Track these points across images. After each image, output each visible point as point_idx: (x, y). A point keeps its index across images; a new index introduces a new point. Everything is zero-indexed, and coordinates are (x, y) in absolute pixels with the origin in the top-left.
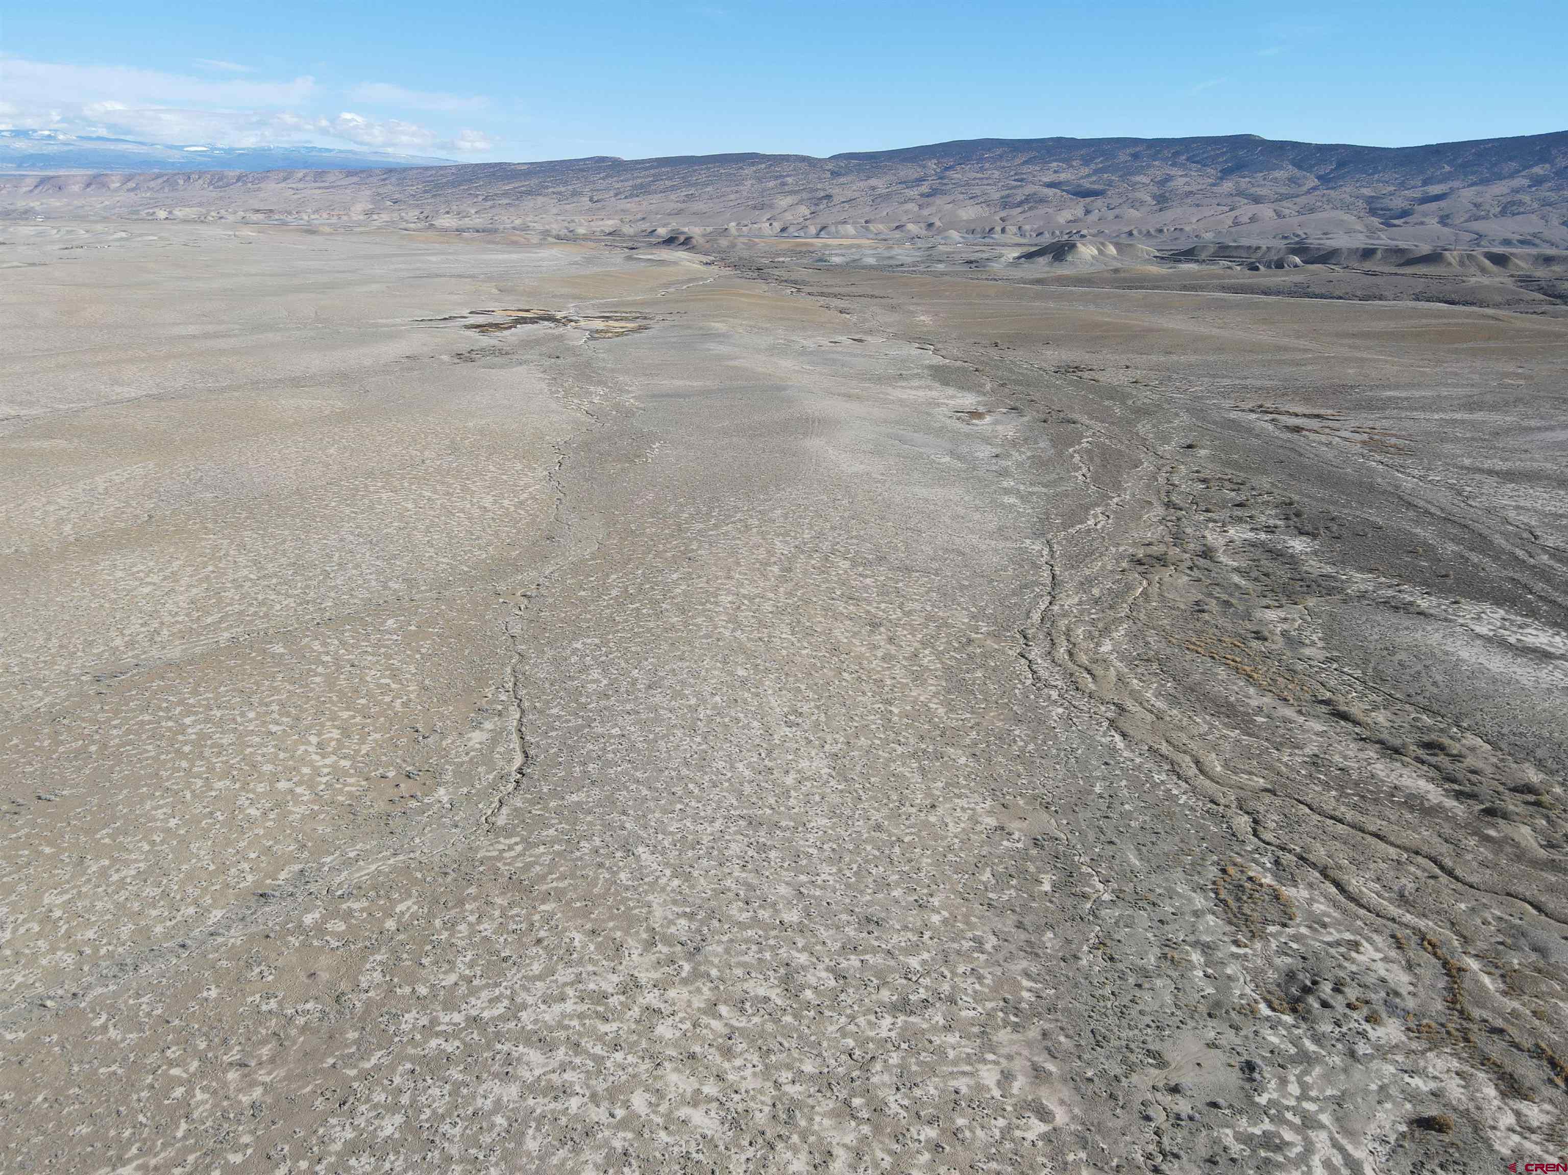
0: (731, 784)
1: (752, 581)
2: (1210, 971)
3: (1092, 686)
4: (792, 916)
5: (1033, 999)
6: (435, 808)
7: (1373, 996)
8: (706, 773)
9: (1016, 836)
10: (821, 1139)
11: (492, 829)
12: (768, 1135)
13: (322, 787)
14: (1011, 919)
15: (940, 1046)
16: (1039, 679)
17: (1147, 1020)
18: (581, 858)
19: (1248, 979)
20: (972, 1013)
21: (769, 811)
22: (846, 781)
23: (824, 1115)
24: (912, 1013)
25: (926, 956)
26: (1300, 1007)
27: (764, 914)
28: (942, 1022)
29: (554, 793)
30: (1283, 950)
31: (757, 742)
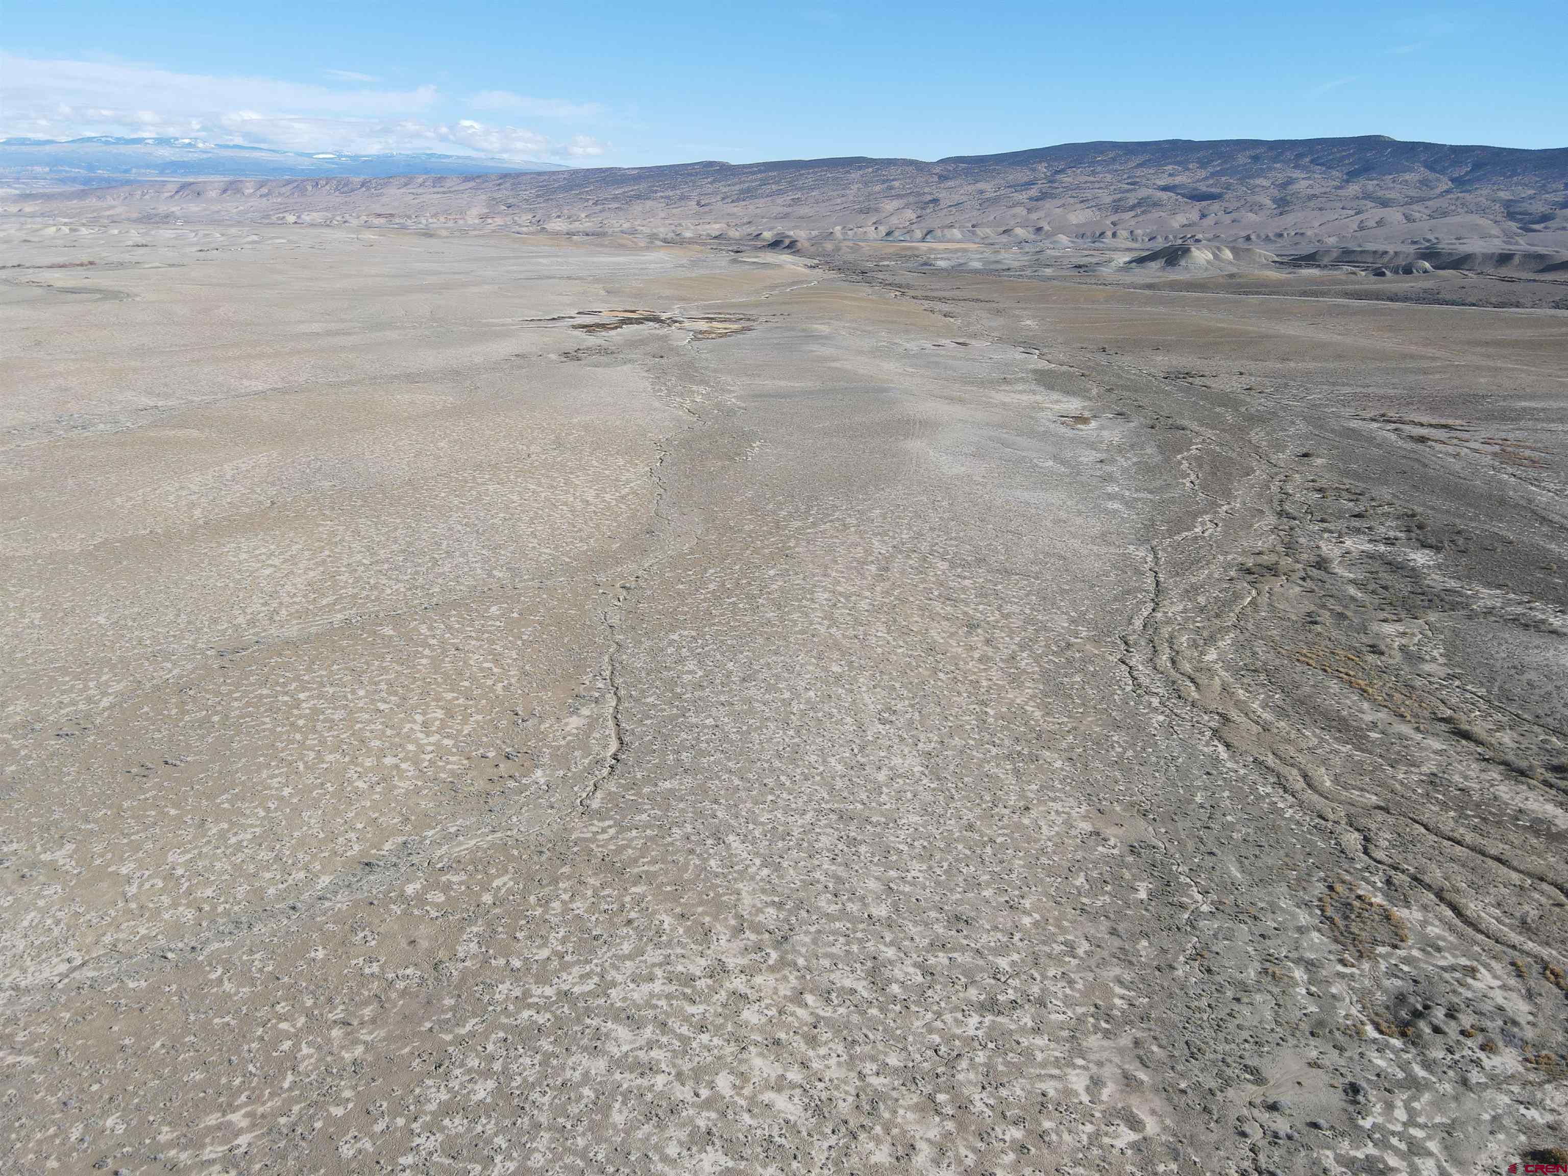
0: (822, 778)
1: (849, 579)
2: (1313, 989)
3: (1195, 695)
4: (881, 911)
5: (1125, 1007)
6: (533, 789)
7: (1489, 1023)
8: (798, 766)
9: (1112, 842)
10: (904, 1132)
11: (586, 811)
12: (851, 1124)
13: (426, 764)
14: (1105, 925)
15: (1028, 1048)
16: (1140, 685)
17: (1245, 1034)
18: (672, 844)
19: (1355, 999)
20: (1061, 1017)
21: (859, 806)
22: (939, 779)
23: (907, 1109)
24: (1000, 1013)
25: (1015, 957)
26: (1410, 1031)
27: (852, 907)
28: (1030, 1024)
29: (647, 780)
30: (1393, 972)
31: (850, 737)
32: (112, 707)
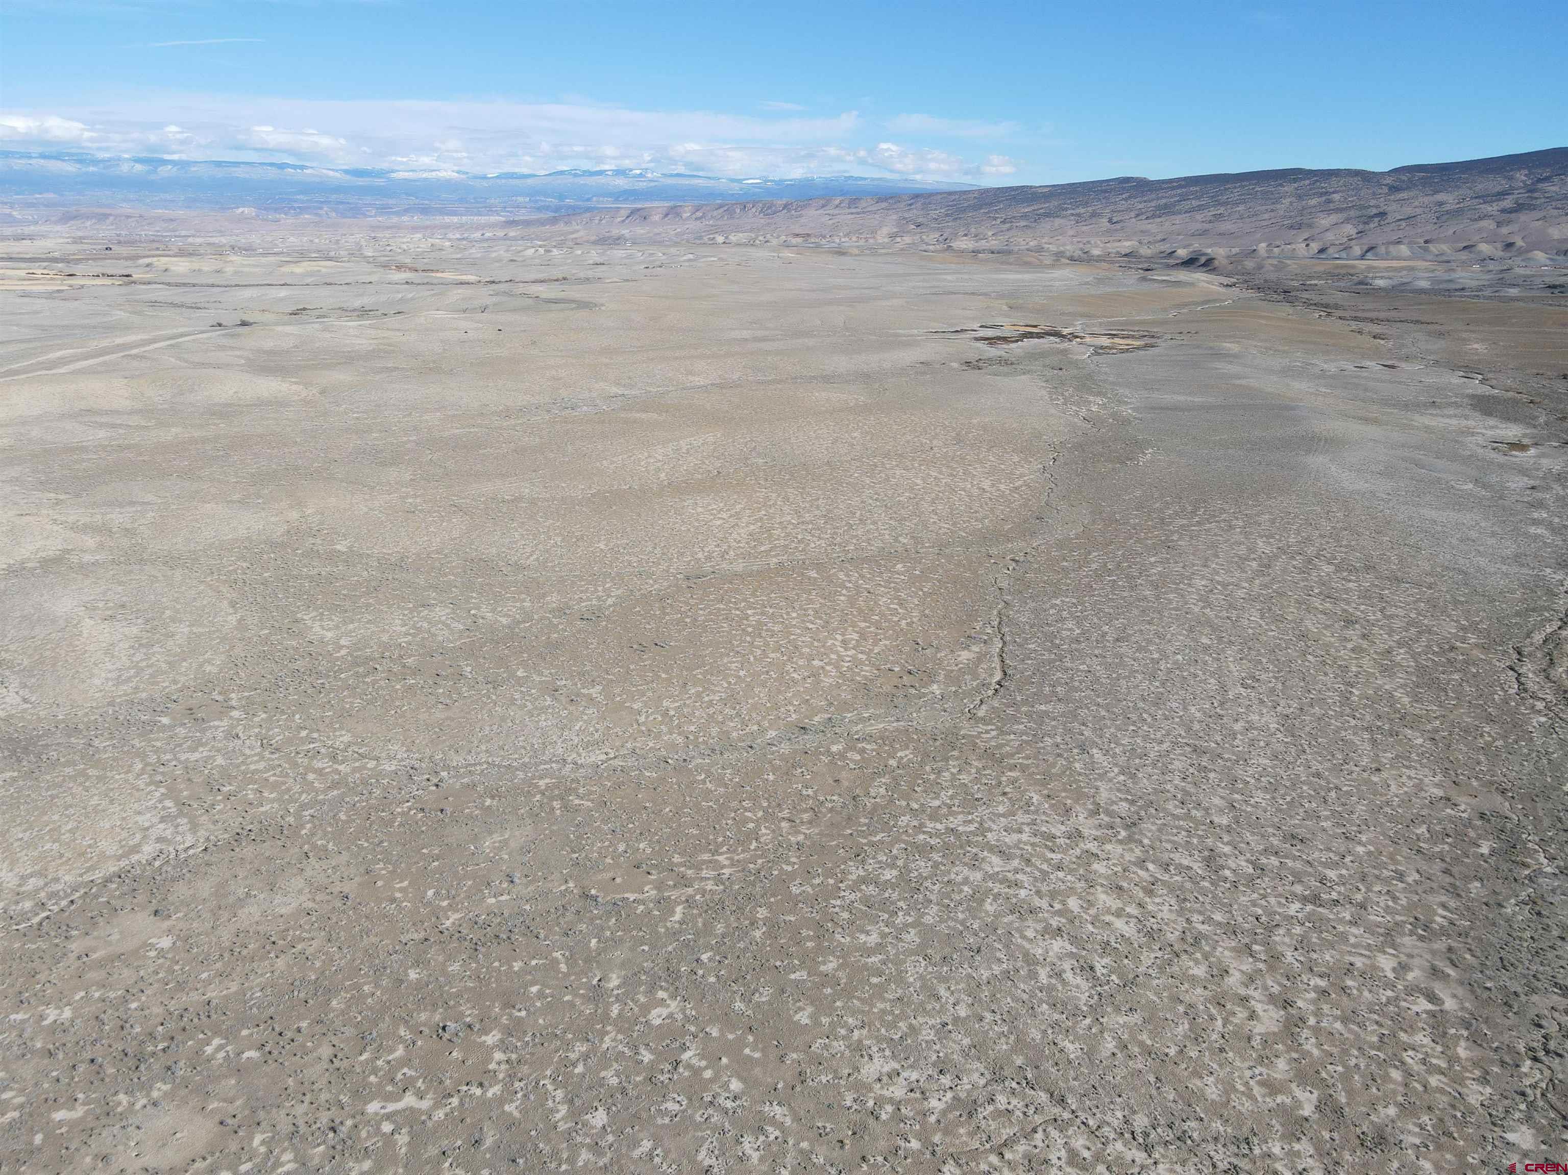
0: (1182, 720)
1: (1228, 571)
8: (1161, 709)
21: (1213, 745)
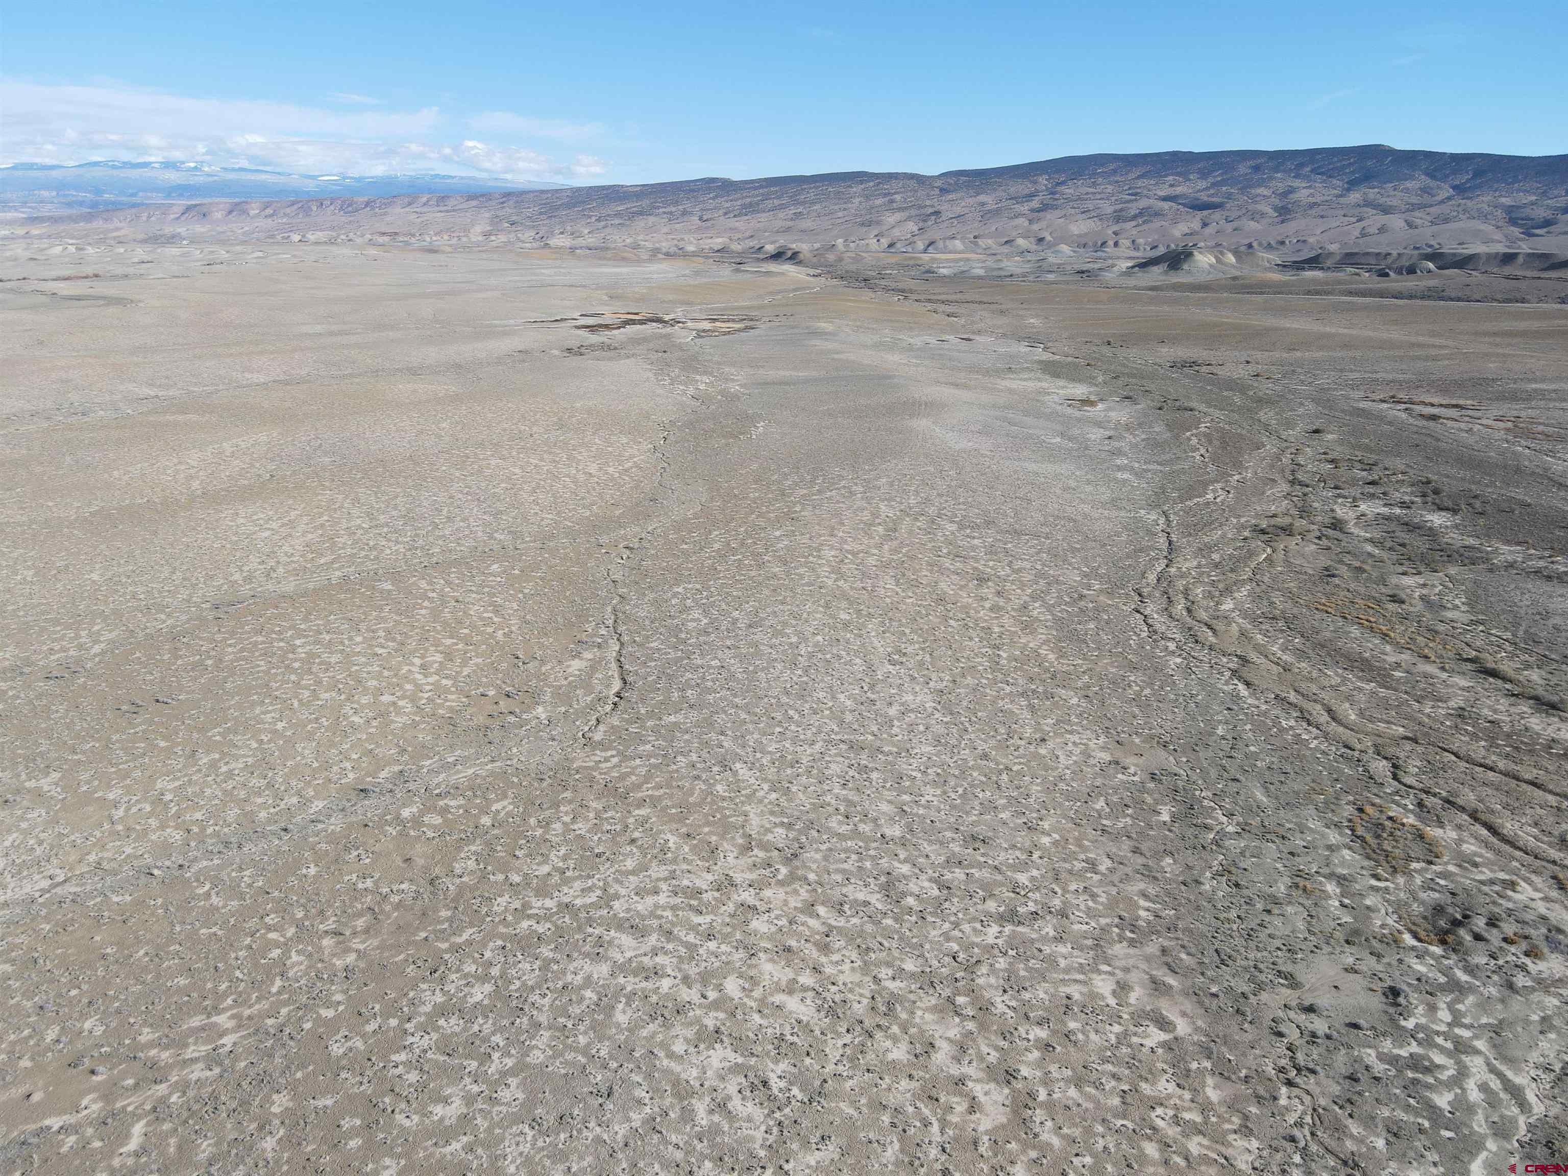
0: (832, 712)
2: (1346, 901)
3: (1212, 639)
4: (895, 831)
5: (1151, 918)
6: (533, 723)
7: (1532, 931)
8: (806, 702)
9: (1132, 770)
10: (922, 1032)
11: (588, 741)
12: (867, 1023)
13: (424, 701)
14: (1126, 845)
15: (1050, 955)
16: (1155, 632)
17: (1278, 942)
18: (677, 771)
19: (1390, 910)
20: (1085, 927)
22: (951, 714)
23: (925, 1010)
24: (1020, 923)
25: (1035, 873)
26: (1450, 938)
27: (865, 828)
28: (1052, 933)
29: (651, 715)
30: (1429, 886)
31: (860, 676)
32: (103, 653)
